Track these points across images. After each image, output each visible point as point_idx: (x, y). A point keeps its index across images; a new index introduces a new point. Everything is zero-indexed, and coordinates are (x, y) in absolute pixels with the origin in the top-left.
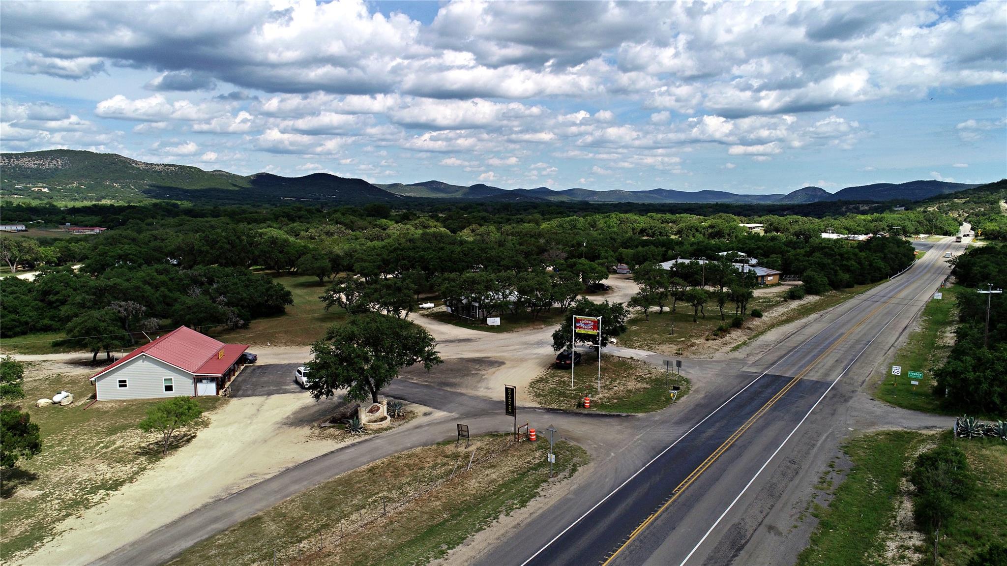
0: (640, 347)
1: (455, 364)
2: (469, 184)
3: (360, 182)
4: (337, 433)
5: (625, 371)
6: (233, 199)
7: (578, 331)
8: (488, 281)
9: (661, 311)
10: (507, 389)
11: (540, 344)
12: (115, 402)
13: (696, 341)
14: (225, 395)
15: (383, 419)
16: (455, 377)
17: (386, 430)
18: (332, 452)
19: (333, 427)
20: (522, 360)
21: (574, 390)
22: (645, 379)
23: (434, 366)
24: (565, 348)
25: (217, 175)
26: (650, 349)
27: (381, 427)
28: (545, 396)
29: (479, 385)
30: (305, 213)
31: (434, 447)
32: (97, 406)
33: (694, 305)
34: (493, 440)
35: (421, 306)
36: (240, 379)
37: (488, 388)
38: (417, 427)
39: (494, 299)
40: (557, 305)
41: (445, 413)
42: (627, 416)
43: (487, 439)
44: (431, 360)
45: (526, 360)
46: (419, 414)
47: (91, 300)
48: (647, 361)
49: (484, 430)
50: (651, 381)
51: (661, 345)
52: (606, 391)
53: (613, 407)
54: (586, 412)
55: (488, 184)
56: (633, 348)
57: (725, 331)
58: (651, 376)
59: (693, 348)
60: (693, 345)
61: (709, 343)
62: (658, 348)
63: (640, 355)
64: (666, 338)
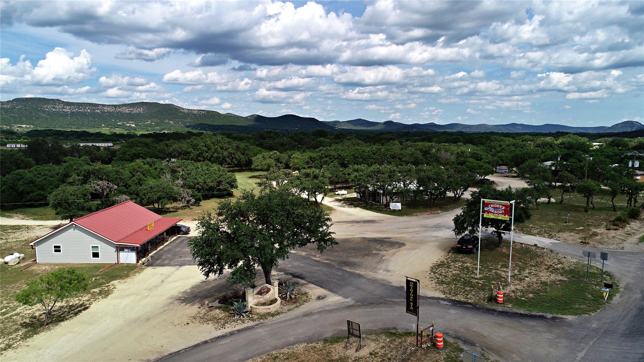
0: (539, 234)
1: (358, 243)
2: (383, 121)
3: (313, 120)
4: (220, 316)
5: (532, 259)
6: (237, 130)
7: (486, 215)
8: (391, 172)
9: (549, 201)
10: (408, 282)
11: (438, 227)
12: (50, 265)
13: (596, 230)
14: (143, 264)
15: (274, 301)
16: (356, 257)
17: (273, 315)
18: (206, 342)
19: (219, 308)
20: (422, 242)
21: (481, 279)
22: (557, 269)
23: (327, 248)
24: (467, 232)
25: (229, 116)
26: (550, 237)
27: (269, 311)
28: (448, 284)
29: (379, 267)
30: (273, 135)
31: (320, 345)
32: (35, 268)
33: (585, 196)
34: (391, 342)
35: (336, 193)
36: (166, 249)
37: (388, 271)
38: (306, 315)
39: (395, 187)
40: (450, 194)
41: (340, 298)
42: (554, 318)
43: (384, 339)
44: (326, 241)
45: (426, 242)
46: (313, 297)
47: (79, 180)
48: (552, 248)
49: (380, 326)
50: (564, 272)
51: (560, 233)
52: (517, 282)
53: (530, 303)
54: (500, 309)
55: (395, 121)
56: (532, 235)
57: (624, 221)
58: (563, 266)
59: (597, 237)
60: (595, 234)
61: (612, 233)
62: (558, 235)
63: (543, 243)
64: (563, 226)
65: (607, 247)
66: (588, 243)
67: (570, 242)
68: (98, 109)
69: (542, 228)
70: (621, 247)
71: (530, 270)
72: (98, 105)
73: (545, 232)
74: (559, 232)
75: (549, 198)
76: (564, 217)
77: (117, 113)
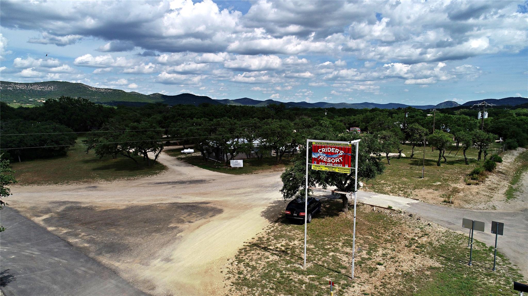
3: (207, 98)
7: (314, 166)
9: (400, 155)
13: (455, 185)
22: (423, 246)
25: (133, 95)
26: (407, 195)
33: (437, 149)
35: (183, 152)
50: (433, 251)
52: (365, 276)
56: (385, 193)
57: (482, 175)
58: (430, 240)
59: (460, 194)
60: (456, 191)
61: (474, 188)
62: (415, 193)
63: (399, 204)
64: (418, 182)
65: (475, 207)
66: (452, 203)
67: (431, 202)
68: (10, 87)
69: (395, 184)
70: (491, 205)
71: (385, 249)
72: (10, 83)
73: (399, 189)
74: (415, 188)
75: (400, 152)
76: (417, 172)
77: (29, 91)
